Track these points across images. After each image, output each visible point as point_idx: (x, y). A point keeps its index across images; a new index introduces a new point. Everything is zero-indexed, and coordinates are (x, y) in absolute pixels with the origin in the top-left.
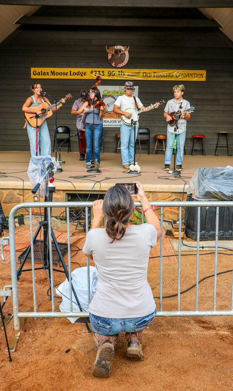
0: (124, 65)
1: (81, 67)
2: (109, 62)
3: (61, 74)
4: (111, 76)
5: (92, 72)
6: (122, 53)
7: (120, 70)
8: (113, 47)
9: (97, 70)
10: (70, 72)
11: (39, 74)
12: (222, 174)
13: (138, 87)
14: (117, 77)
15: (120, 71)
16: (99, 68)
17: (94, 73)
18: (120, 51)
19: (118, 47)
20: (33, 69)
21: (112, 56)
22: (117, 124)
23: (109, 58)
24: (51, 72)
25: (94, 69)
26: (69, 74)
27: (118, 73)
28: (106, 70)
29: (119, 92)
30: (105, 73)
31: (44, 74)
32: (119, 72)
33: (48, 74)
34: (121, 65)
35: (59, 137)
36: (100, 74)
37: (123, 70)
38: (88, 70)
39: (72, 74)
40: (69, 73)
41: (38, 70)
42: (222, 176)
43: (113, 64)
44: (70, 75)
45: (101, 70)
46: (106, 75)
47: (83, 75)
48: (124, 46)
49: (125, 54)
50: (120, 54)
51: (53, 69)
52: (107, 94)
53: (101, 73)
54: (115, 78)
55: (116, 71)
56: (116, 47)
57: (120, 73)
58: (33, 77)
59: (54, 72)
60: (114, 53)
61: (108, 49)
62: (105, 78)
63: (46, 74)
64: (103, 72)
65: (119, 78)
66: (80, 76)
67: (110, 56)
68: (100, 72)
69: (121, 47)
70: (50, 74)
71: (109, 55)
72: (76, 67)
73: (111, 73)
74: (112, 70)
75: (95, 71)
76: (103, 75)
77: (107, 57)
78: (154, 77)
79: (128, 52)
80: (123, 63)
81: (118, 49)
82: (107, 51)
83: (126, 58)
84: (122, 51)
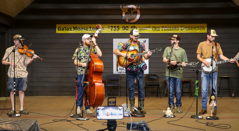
0: (136, 21)
3: (82, 29)
4: (125, 30)
5: (109, 27)
6: (134, 11)
7: (133, 25)
8: (127, 6)
11: (63, 29)
13: (148, 39)
16: (115, 24)
18: (133, 9)
19: (131, 6)
20: (58, 26)
26: (89, 29)
27: (132, 28)
30: (120, 28)
41: (62, 26)
48: (136, 5)
50: (132, 12)
51: (75, 25)
54: (129, 32)
55: (129, 26)
56: (129, 6)
58: (58, 32)
60: (127, 11)
63: (69, 29)
64: (118, 27)
69: (134, 6)
70: (72, 29)
71: (123, 12)
72: (95, 24)
73: (125, 28)
74: (125, 25)
75: (111, 26)
76: (118, 29)
77: (122, 15)
78: (162, 30)
79: (140, 10)
80: (135, 20)
81: (131, 8)
82: (122, 9)
83: (138, 15)
84: (135, 9)
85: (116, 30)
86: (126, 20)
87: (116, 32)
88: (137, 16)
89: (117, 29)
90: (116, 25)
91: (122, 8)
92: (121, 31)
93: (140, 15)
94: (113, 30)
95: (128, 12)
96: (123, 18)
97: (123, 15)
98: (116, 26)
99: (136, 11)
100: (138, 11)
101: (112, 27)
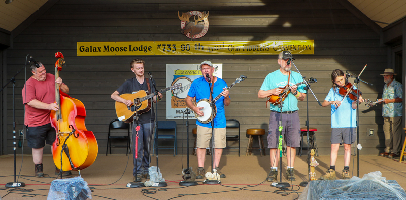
0: (202, 35)
1: (145, 40)
2: (182, 32)
3: (117, 49)
4: (185, 51)
5: (159, 46)
6: (199, 20)
7: (197, 42)
8: (188, 13)
9: (166, 43)
10: (130, 46)
11: (87, 50)
12: (345, 189)
13: (221, 65)
14: (194, 51)
15: (198, 44)
16: (169, 40)
17: (162, 48)
18: (197, 17)
19: (194, 13)
20: (79, 44)
21: (186, 25)
23: (182, 27)
24: (105, 46)
25: (162, 43)
26: (128, 49)
27: (195, 47)
28: (179, 44)
29: (197, 72)
30: (177, 48)
31: (95, 50)
32: (196, 45)
33: (99, 49)
34: (199, 36)
35: (114, 134)
36: (170, 49)
37: (202, 43)
38: (154, 44)
39: (132, 49)
40: (128, 47)
41: (87, 44)
42: (345, 193)
43: (188, 35)
44: (130, 50)
45: (171, 43)
46: (179, 50)
47: (147, 50)
48: (201, 11)
49: (203, 21)
50: (197, 21)
51: (106, 43)
52: (180, 75)
53: (172, 47)
54: (191, 53)
55: (192, 44)
56: (190, 13)
57: (198, 47)
58: (79, 53)
59: (108, 46)
60: (189, 21)
61: (181, 16)
62: (177, 54)
63: (98, 49)
64: (174, 45)
65: (196, 54)
66: (143, 51)
67: (183, 25)
68: (169, 45)
69: (199, 12)
70: (102, 49)
71: (182, 23)
72: (138, 40)
73: (184, 47)
74: (186, 43)
76: (174, 49)
77: (180, 26)
78: (244, 50)
81: (194, 15)
82: (180, 18)
84: (200, 17)
87: (171, 53)
94: (166, 50)
100: (206, 21)
101: (165, 45)
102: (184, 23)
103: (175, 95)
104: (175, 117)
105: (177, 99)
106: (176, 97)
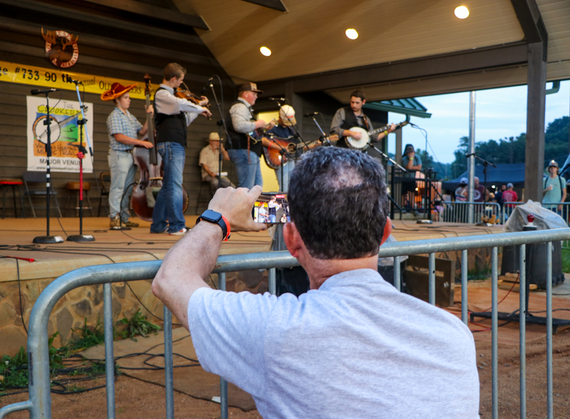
0: (71, 65)
4: (50, 81)
5: (17, 70)
6: (67, 44)
7: (65, 73)
8: (53, 32)
13: (92, 105)
14: (60, 84)
16: (30, 65)
17: (22, 73)
18: (64, 39)
19: (62, 34)
21: (52, 47)
22: (62, 166)
25: (21, 66)
27: (62, 78)
28: (42, 71)
29: (64, 111)
30: (41, 76)
32: (63, 75)
34: (67, 65)
36: (32, 76)
37: (70, 73)
38: (10, 66)
43: (54, 62)
46: (41, 80)
47: (2, 73)
48: (70, 33)
50: (64, 45)
52: (44, 112)
55: (58, 74)
56: (57, 33)
57: (65, 79)
60: (55, 43)
62: (40, 85)
64: (37, 72)
65: (63, 87)
67: (48, 47)
68: (31, 71)
69: (67, 34)
71: (47, 44)
73: (50, 77)
74: (51, 71)
75: (23, 69)
76: (37, 77)
77: (44, 48)
79: (78, 44)
80: (70, 62)
81: (61, 37)
82: (44, 36)
83: (74, 54)
84: (68, 41)
85: (33, 78)
86: (52, 59)
87: (33, 82)
88: (73, 56)
89: (35, 76)
90: (34, 68)
91: (45, 34)
92: (43, 82)
93: (79, 54)
94: (26, 77)
95: (56, 45)
96: (47, 55)
97: (47, 50)
98: (34, 71)
99: (71, 46)
100: (75, 47)
101: (25, 70)
102: (50, 44)
103: (38, 138)
104: (38, 168)
105: (41, 144)
106: (40, 141)
